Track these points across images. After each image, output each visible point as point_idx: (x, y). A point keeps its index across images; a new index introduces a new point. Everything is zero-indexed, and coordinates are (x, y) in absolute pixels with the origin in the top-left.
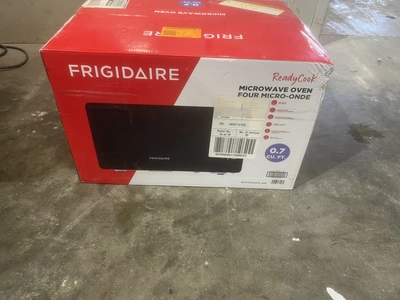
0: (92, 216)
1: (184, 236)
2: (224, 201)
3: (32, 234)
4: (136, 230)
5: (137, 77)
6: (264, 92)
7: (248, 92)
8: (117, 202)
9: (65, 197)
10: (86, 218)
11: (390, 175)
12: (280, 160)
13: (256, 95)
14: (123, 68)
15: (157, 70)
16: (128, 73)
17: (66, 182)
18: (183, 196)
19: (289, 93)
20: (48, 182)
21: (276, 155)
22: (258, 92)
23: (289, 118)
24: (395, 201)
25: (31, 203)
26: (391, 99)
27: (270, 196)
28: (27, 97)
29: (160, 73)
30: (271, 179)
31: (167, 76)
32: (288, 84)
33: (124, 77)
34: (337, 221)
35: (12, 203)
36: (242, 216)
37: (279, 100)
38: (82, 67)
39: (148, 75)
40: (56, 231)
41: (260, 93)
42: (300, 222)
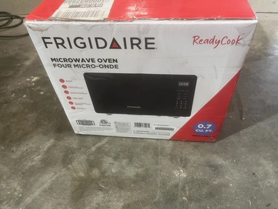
10: (45, 191)
18: (137, 175)
20: (23, 148)
25: (5, 169)
28: (28, 63)
40: (18, 203)
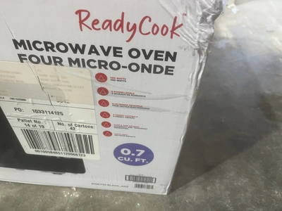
6: (71, 55)
7: (36, 53)
12: (140, 164)
13: (58, 61)
19: (125, 60)
21: (133, 157)
22: (58, 54)
23: (140, 107)
30: (133, 183)
32: (119, 39)
37: (109, 73)
41: (65, 57)
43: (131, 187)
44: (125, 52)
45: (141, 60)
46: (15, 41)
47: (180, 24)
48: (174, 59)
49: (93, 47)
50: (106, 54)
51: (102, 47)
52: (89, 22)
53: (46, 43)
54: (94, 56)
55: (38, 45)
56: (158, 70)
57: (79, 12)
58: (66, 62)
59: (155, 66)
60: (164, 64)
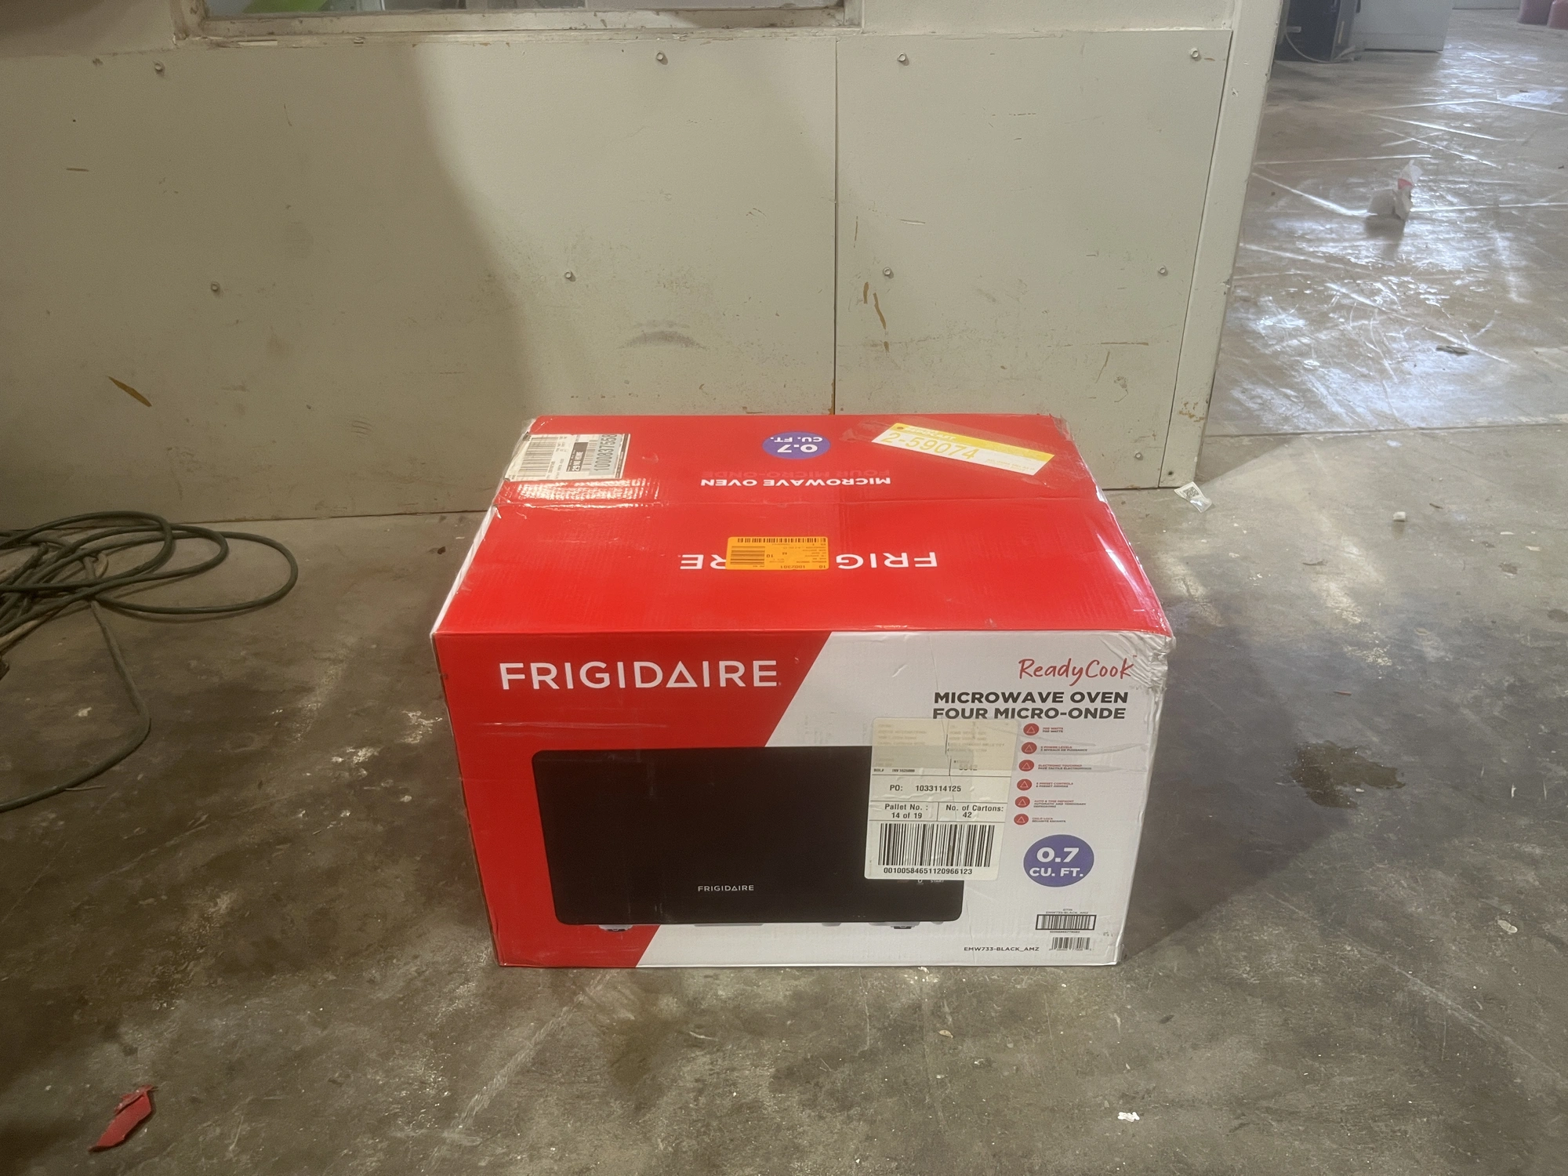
0: (541, 1065)
1: (805, 1115)
2: (916, 1007)
3: (380, 1125)
4: (667, 1102)
5: (671, 684)
6: (1001, 705)
7: (958, 706)
8: (605, 1020)
9: (458, 1013)
10: (524, 1071)
11: (1415, 908)
12: (1069, 880)
13: (982, 713)
14: (637, 665)
15: (722, 664)
16: (648, 675)
17: (457, 967)
18: (797, 996)
19: (1066, 705)
20: (405, 969)
21: (1056, 867)
22: (985, 705)
23: (1078, 768)
24: (1427, 991)
25: (364, 1033)
26: (1432, 654)
27: (1051, 988)
28: (312, 703)
29: (730, 672)
30: (1050, 936)
31: (748, 677)
32: (1062, 684)
33: (639, 684)
34: (1250, 1056)
35: (312, 1036)
36: (971, 1051)
37: (1042, 722)
38: (534, 666)
39: (698, 678)
40: (447, 1114)
41: (991, 708)
42: (1140, 1062)
43: (1043, 951)
44: (1066, 698)
45: (1086, 704)
46: (937, 695)
47: (1131, 664)
48: (1124, 700)
49: (1030, 694)
50: (1044, 700)
51: (1040, 694)
52: (1031, 670)
53: (974, 694)
54: (1029, 705)
55: (964, 698)
56: (1106, 713)
57: (1023, 662)
58: (991, 713)
59: (1102, 710)
60: (1112, 706)
